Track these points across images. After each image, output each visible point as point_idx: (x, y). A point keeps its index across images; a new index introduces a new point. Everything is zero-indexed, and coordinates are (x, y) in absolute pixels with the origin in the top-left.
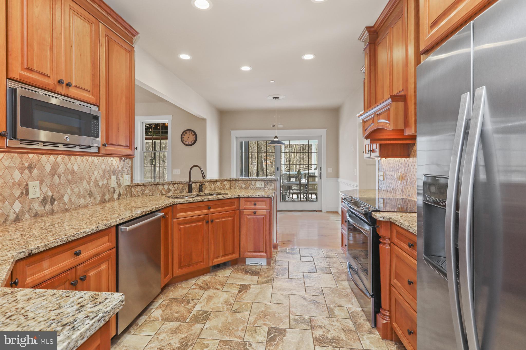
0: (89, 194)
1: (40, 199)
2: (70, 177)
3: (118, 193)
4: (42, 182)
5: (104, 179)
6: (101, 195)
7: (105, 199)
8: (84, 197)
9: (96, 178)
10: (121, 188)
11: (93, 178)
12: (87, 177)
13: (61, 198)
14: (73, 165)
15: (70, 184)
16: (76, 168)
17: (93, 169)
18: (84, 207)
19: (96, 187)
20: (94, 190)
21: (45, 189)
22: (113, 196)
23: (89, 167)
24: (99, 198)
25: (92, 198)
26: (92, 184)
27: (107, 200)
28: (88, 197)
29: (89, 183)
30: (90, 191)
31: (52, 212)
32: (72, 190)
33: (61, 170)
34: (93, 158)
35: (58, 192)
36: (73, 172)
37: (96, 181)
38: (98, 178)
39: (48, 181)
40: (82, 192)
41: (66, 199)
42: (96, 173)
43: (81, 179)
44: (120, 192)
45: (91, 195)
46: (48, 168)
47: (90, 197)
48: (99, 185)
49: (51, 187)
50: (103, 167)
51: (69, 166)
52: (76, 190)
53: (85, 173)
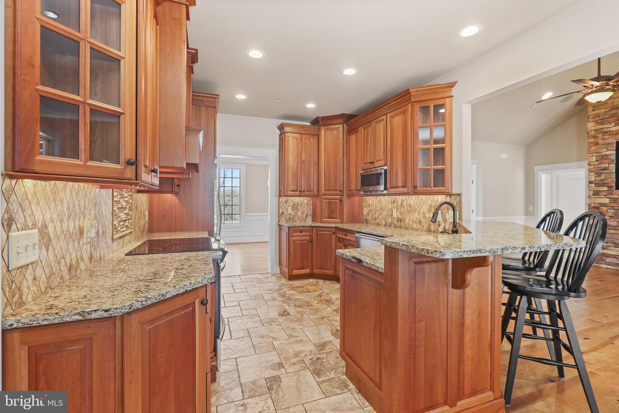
0: (419, 222)
1: (397, 218)
2: (409, 209)
3: (443, 227)
4: (397, 210)
5: (430, 212)
6: (427, 225)
7: (431, 229)
8: (416, 223)
9: (424, 211)
10: (447, 223)
11: (422, 211)
12: (418, 210)
13: (404, 221)
14: (410, 201)
15: (408, 212)
16: (412, 203)
17: (422, 204)
18: (416, 230)
19: (424, 218)
20: (422, 219)
21: (398, 214)
22: (438, 229)
23: (419, 202)
24: (425, 227)
25: (421, 226)
26: (421, 215)
27: (432, 231)
28: (418, 224)
29: (419, 214)
30: (420, 220)
31: (400, 227)
32: (410, 217)
33: (405, 204)
34: (422, 196)
35: (403, 217)
36: (410, 206)
37: (424, 213)
38: (426, 211)
39: (399, 209)
40: (415, 219)
41: (407, 221)
42: (424, 207)
43: (415, 210)
44: (445, 227)
45: (420, 223)
46: (400, 203)
47: (420, 224)
48: (426, 217)
49: (400, 213)
50: (430, 202)
51: (408, 201)
52: (411, 217)
53: (417, 207)
